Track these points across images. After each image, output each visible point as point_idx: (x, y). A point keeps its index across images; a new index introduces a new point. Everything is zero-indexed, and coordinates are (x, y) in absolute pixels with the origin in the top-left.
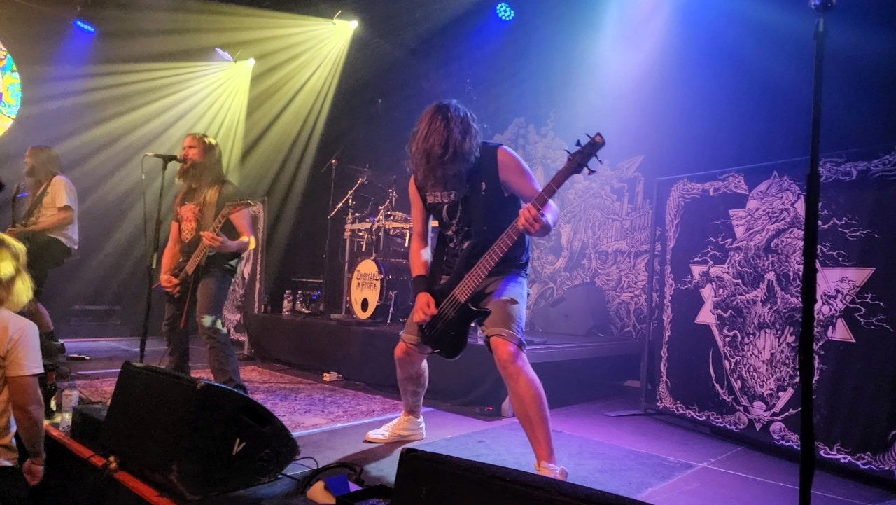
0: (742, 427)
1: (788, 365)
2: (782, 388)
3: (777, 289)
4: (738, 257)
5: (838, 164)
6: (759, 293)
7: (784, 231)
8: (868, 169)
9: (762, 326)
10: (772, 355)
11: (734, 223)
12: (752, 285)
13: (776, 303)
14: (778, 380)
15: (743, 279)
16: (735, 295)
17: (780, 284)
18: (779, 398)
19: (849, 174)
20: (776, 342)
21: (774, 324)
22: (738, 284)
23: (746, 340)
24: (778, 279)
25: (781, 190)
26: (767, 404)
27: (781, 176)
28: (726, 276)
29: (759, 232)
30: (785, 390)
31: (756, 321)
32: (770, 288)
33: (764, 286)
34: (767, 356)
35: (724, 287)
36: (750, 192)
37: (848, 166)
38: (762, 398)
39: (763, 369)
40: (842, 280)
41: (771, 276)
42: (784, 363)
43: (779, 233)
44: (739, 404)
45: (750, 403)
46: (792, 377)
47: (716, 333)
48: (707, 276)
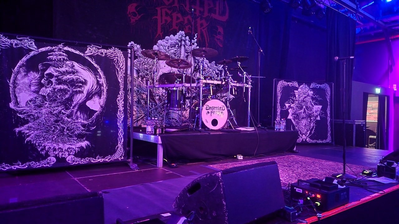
0: (301, 141)
1: (309, 126)
3: (306, 110)
4: (297, 102)
6: (302, 111)
8: (320, 87)
9: (303, 118)
10: (305, 124)
11: (296, 94)
12: (300, 109)
13: (306, 113)
14: (307, 129)
15: (298, 107)
16: (296, 111)
18: (307, 133)
19: (317, 87)
20: (306, 121)
21: (306, 117)
22: (297, 109)
23: (300, 122)
24: (306, 108)
25: (305, 88)
26: (305, 135)
27: (305, 85)
28: (294, 107)
29: (302, 96)
30: (308, 131)
31: (301, 117)
32: (304, 109)
33: (303, 109)
34: (304, 124)
35: (294, 109)
36: (299, 86)
37: (317, 85)
38: (304, 134)
39: (303, 127)
40: (318, 108)
41: (304, 107)
42: (308, 126)
43: (305, 97)
44: (300, 136)
45: (302, 135)
46: (310, 128)
47: (293, 121)
48: (290, 107)
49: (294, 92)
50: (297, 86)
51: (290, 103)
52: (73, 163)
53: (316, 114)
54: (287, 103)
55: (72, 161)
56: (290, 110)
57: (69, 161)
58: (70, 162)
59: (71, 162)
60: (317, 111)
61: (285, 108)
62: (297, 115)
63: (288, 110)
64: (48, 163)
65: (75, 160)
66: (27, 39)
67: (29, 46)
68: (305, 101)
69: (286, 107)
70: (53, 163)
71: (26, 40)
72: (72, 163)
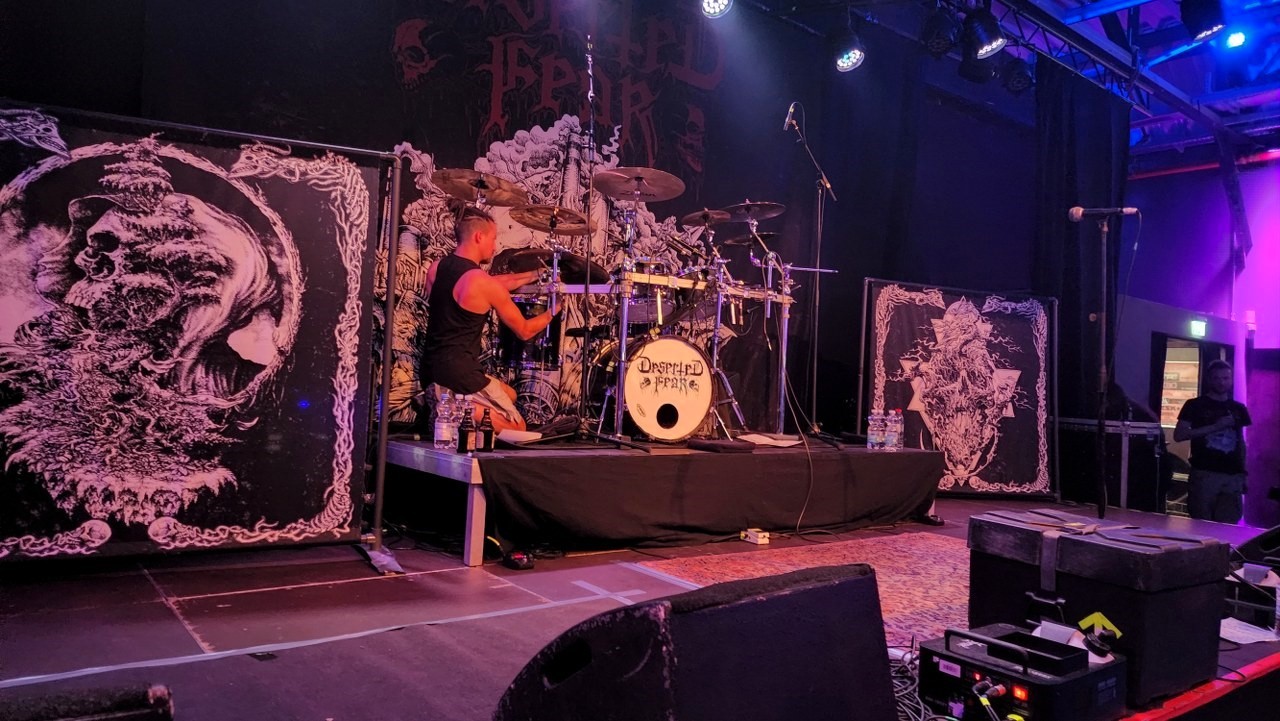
0: (950, 486)
1: (977, 436)
2: (973, 453)
3: (968, 382)
4: (940, 357)
5: (1001, 301)
6: (958, 385)
7: (970, 341)
8: (1016, 309)
9: (959, 410)
10: (966, 430)
11: (936, 330)
12: (951, 380)
13: (968, 393)
14: (970, 447)
15: (943, 375)
16: (937, 387)
17: (970, 379)
18: (972, 460)
19: (1006, 309)
20: (970, 421)
21: (968, 408)
22: (939, 378)
23: (947, 421)
24: (968, 375)
25: (968, 311)
26: (964, 465)
27: (968, 301)
28: (930, 371)
29: (956, 339)
30: (975, 453)
31: (954, 407)
32: (963, 381)
33: (960, 380)
34: (963, 431)
35: (929, 380)
36: (947, 306)
37: (1006, 304)
38: (962, 463)
39: (960, 440)
40: (1009, 378)
41: (963, 373)
42: (975, 435)
43: (967, 342)
44: (948, 470)
45: (955, 467)
46: (980, 444)
47: (925, 417)
48: (916, 371)
49: (931, 324)
50: (941, 304)
51: (917, 360)
52: (172, 546)
53: (1001, 397)
54: (907, 359)
55: (169, 536)
56: (917, 383)
57: (157, 535)
58: (160, 540)
59: (165, 541)
60: (1003, 389)
61: (901, 375)
62: (941, 400)
63: (908, 381)
64: (83, 543)
65: (178, 533)
66: (33, 116)
67: (39, 138)
68: (965, 356)
69: (903, 370)
70: (102, 542)
71: (29, 120)
72: (167, 545)
